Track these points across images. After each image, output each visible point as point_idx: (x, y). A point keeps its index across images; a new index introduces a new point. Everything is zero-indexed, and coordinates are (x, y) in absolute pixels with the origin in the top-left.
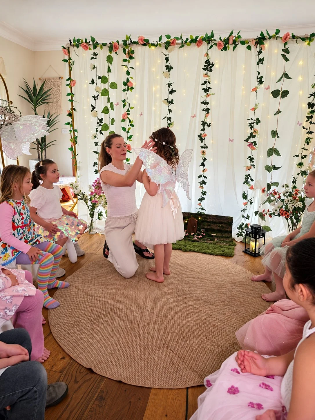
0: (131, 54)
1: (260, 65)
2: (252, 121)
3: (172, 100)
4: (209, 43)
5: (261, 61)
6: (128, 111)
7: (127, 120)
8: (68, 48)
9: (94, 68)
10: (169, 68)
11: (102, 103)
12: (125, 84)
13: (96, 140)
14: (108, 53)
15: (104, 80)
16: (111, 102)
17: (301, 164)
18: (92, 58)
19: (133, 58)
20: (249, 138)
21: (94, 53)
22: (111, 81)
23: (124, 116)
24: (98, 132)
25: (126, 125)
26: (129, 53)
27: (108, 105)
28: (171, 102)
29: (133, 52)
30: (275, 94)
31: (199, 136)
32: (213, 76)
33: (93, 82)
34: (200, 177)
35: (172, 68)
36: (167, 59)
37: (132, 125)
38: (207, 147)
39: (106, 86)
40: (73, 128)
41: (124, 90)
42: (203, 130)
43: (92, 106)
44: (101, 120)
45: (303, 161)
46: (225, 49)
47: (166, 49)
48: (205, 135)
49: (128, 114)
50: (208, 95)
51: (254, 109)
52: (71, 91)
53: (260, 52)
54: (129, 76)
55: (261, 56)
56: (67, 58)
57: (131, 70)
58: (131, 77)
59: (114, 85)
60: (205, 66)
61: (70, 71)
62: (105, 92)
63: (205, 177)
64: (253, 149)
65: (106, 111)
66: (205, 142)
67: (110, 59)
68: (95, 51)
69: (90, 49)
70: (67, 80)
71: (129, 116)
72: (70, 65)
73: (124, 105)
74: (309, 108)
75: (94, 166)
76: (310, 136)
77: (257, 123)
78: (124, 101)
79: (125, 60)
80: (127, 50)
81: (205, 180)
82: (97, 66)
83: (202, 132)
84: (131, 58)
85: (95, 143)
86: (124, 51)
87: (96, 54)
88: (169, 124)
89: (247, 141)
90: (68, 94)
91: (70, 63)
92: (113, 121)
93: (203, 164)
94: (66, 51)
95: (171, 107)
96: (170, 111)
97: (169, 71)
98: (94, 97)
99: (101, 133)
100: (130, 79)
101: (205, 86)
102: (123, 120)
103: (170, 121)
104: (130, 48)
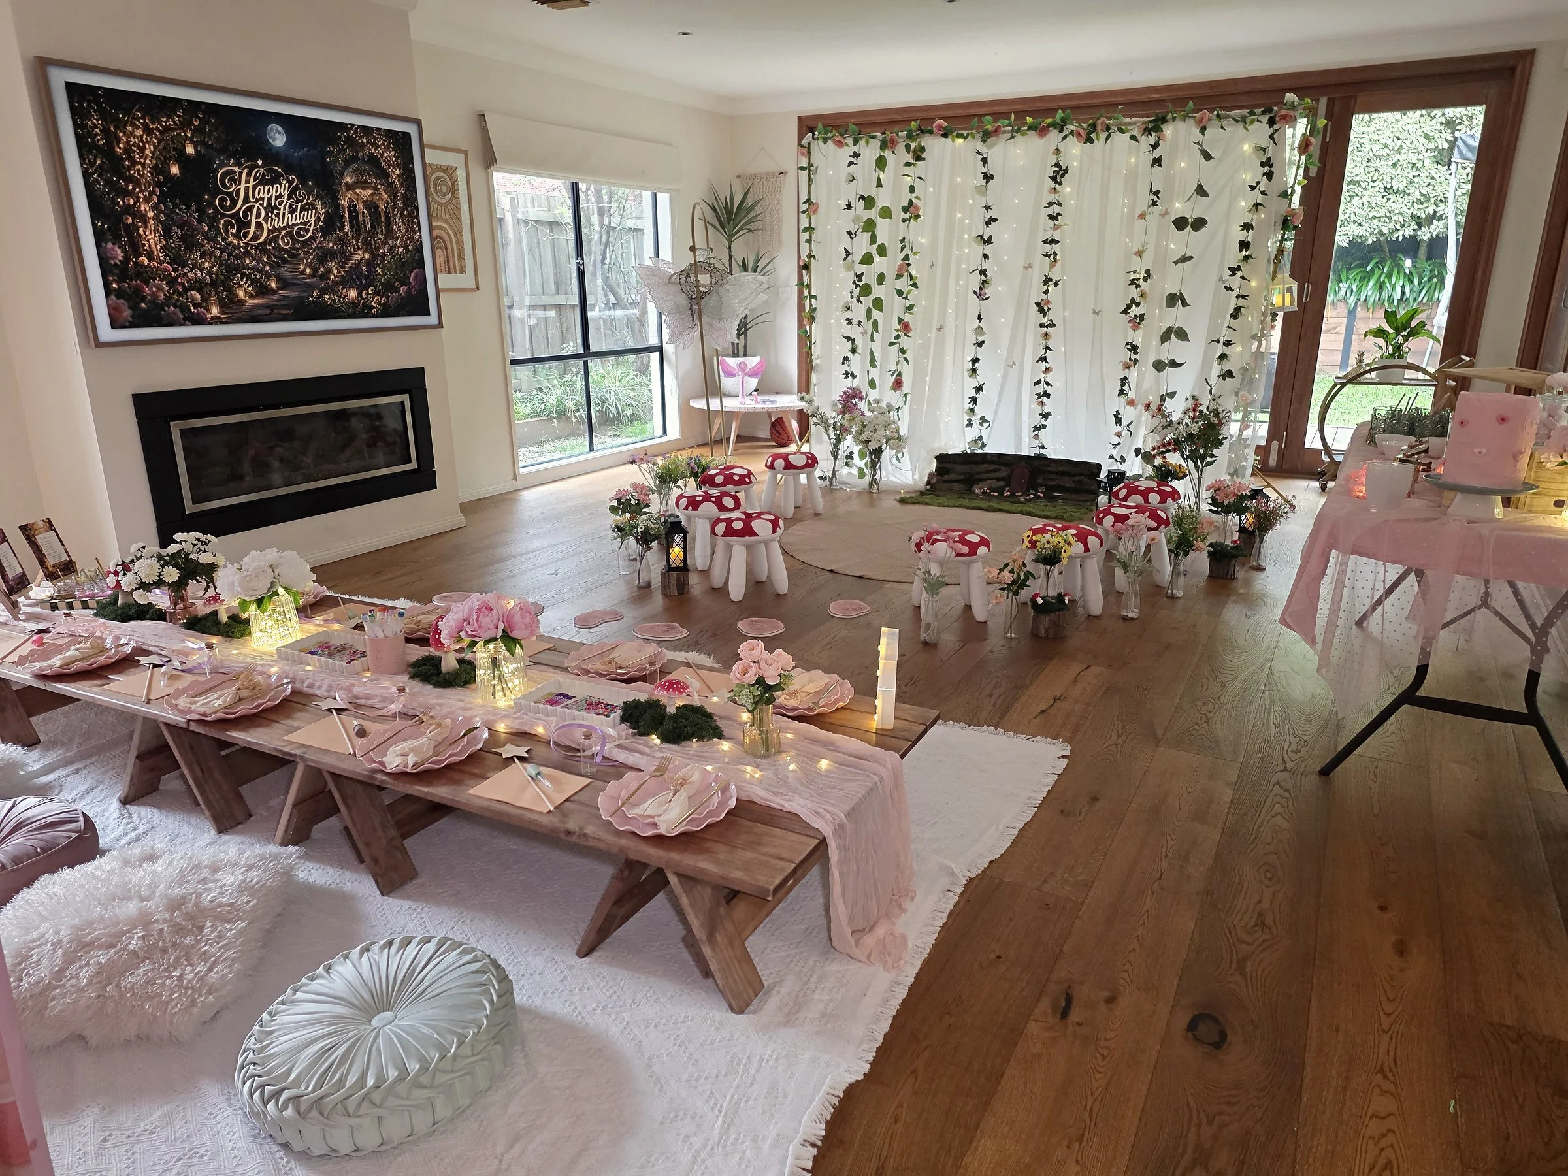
0: (919, 153)
1: (1157, 168)
2: (1137, 276)
3: (990, 237)
4: (1061, 131)
5: (1157, 161)
6: (907, 258)
7: (906, 274)
8: (810, 144)
9: (852, 181)
10: (988, 177)
11: (861, 245)
12: (905, 210)
13: (848, 314)
14: (879, 153)
15: (869, 202)
16: (879, 242)
17: (1223, 357)
18: (851, 163)
19: (924, 159)
20: (1129, 307)
21: (855, 152)
22: (880, 204)
23: (901, 268)
24: (854, 300)
25: (903, 284)
26: (914, 152)
27: (873, 249)
28: (989, 241)
29: (923, 149)
30: (1180, 223)
31: (1038, 304)
32: (1067, 189)
33: (849, 207)
34: (1038, 383)
35: (992, 177)
36: (984, 161)
37: (915, 285)
38: (1054, 325)
39: (873, 214)
40: (810, 292)
41: (904, 220)
42: (1046, 292)
43: (846, 251)
44: (860, 277)
45: (1227, 350)
46: (1089, 140)
47: (984, 141)
48: (1048, 302)
49: (908, 265)
50: (1056, 227)
51: (1140, 253)
52: (810, 223)
53: (1155, 146)
54: (914, 195)
55: (1157, 153)
56: (805, 163)
57: (918, 185)
58: (917, 198)
59: (886, 213)
60: (1054, 172)
61: (809, 186)
62: (870, 225)
63: (1048, 384)
64: (1135, 327)
65: (867, 260)
66: (1050, 316)
67: (881, 163)
68: (856, 148)
69: (847, 145)
70: (804, 203)
71: (910, 268)
72: (809, 175)
73: (903, 248)
74: (1240, 251)
75: (843, 363)
76: (1241, 302)
77: (1145, 279)
78: (902, 241)
79: (908, 164)
80: (913, 145)
81: (1049, 389)
82: (858, 176)
83: (1044, 297)
84: (919, 158)
85: (847, 319)
86: (908, 147)
87: (856, 155)
88: (984, 282)
89: (1125, 312)
90: (805, 229)
91: (810, 170)
92: (881, 279)
93: (1043, 359)
94: (805, 151)
95: (988, 249)
96: (986, 257)
97: (987, 183)
98: (849, 233)
99: (858, 301)
100: (914, 200)
101: (1050, 211)
102: (899, 276)
103: (986, 276)
104: (918, 140)
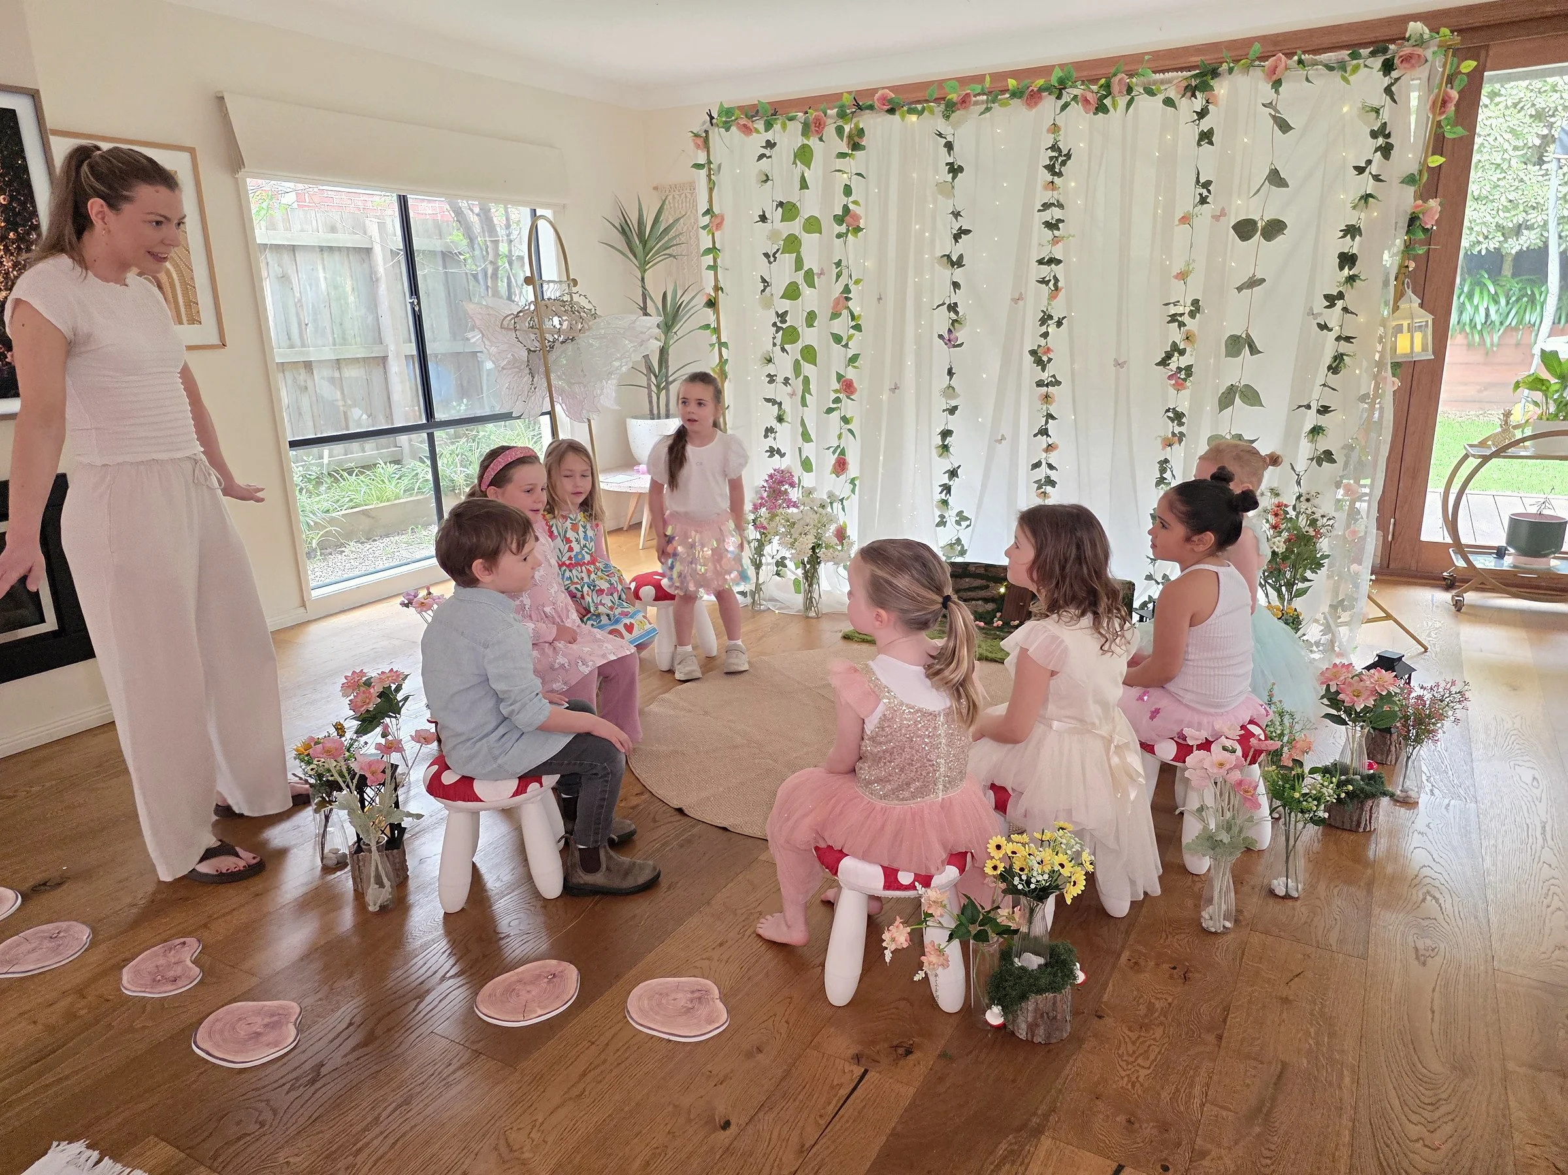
0: (856, 139)
1: (1206, 146)
2: (1180, 310)
3: (961, 257)
4: (1059, 97)
5: (1206, 137)
6: (847, 290)
7: (845, 312)
8: (706, 132)
9: (766, 181)
10: (955, 170)
11: (783, 272)
12: (839, 220)
13: (771, 369)
14: (800, 141)
15: (788, 210)
16: (806, 268)
17: (1316, 431)
18: (762, 156)
19: (862, 148)
20: (1169, 356)
21: (768, 142)
22: (805, 213)
23: (837, 302)
24: (778, 348)
25: (841, 325)
26: (850, 137)
27: (799, 278)
28: (959, 263)
29: (861, 133)
30: (1245, 229)
31: (1033, 353)
32: (1071, 181)
33: (763, 218)
34: (1037, 465)
35: (961, 169)
36: (949, 146)
37: (858, 328)
38: (1058, 383)
39: (795, 227)
40: (719, 338)
41: (839, 236)
42: (1045, 335)
43: (764, 280)
44: (782, 316)
45: (1323, 421)
46: (1101, 108)
47: (947, 117)
48: (1049, 350)
49: (848, 299)
50: (1055, 241)
51: (1182, 276)
52: (714, 243)
53: (1202, 114)
54: (851, 199)
55: (1205, 125)
56: (702, 159)
57: (855, 183)
58: (855, 202)
59: (813, 225)
60: (1051, 158)
61: (711, 190)
62: (792, 244)
63: (1051, 467)
64: (1179, 386)
65: (792, 292)
66: (1051, 369)
67: (804, 155)
68: (769, 136)
69: (757, 131)
70: (704, 214)
71: (850, 304)
72: (709, 176)
73: (838, 276)
74: (1341, 268)
75: (766, 436)
76: (1344, 347)
77: (1192, 315)
78: (838, 264)
79: (842, 155)
80: (847, 128)
81: (1053, 475)
82: (775, 174)
83: (1042, 342)
84: (856, 146)
85: (769, 375)
86: (840, 131)
87: (770, 145)
88: (954, 321)
89: (1164, 362)
90: (708, 251)
91: (710, 169)
92: (811, 318)
93: (1044, 432)
94: (700, 141)
95: (958, 274)
96: (956, 285)
97: (954, 178)
98: (766, 255)
99: (783, 350)
100: (851, 206)
101: (1047, 216)
102: (835, 315)
103: (957, 313)
104: (855, 120)
